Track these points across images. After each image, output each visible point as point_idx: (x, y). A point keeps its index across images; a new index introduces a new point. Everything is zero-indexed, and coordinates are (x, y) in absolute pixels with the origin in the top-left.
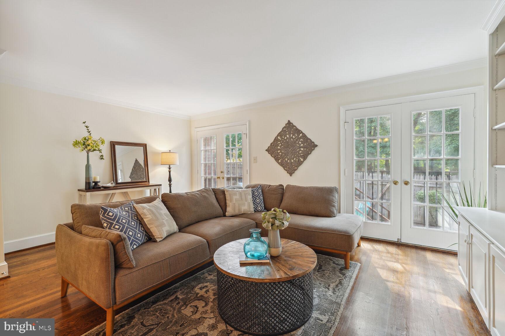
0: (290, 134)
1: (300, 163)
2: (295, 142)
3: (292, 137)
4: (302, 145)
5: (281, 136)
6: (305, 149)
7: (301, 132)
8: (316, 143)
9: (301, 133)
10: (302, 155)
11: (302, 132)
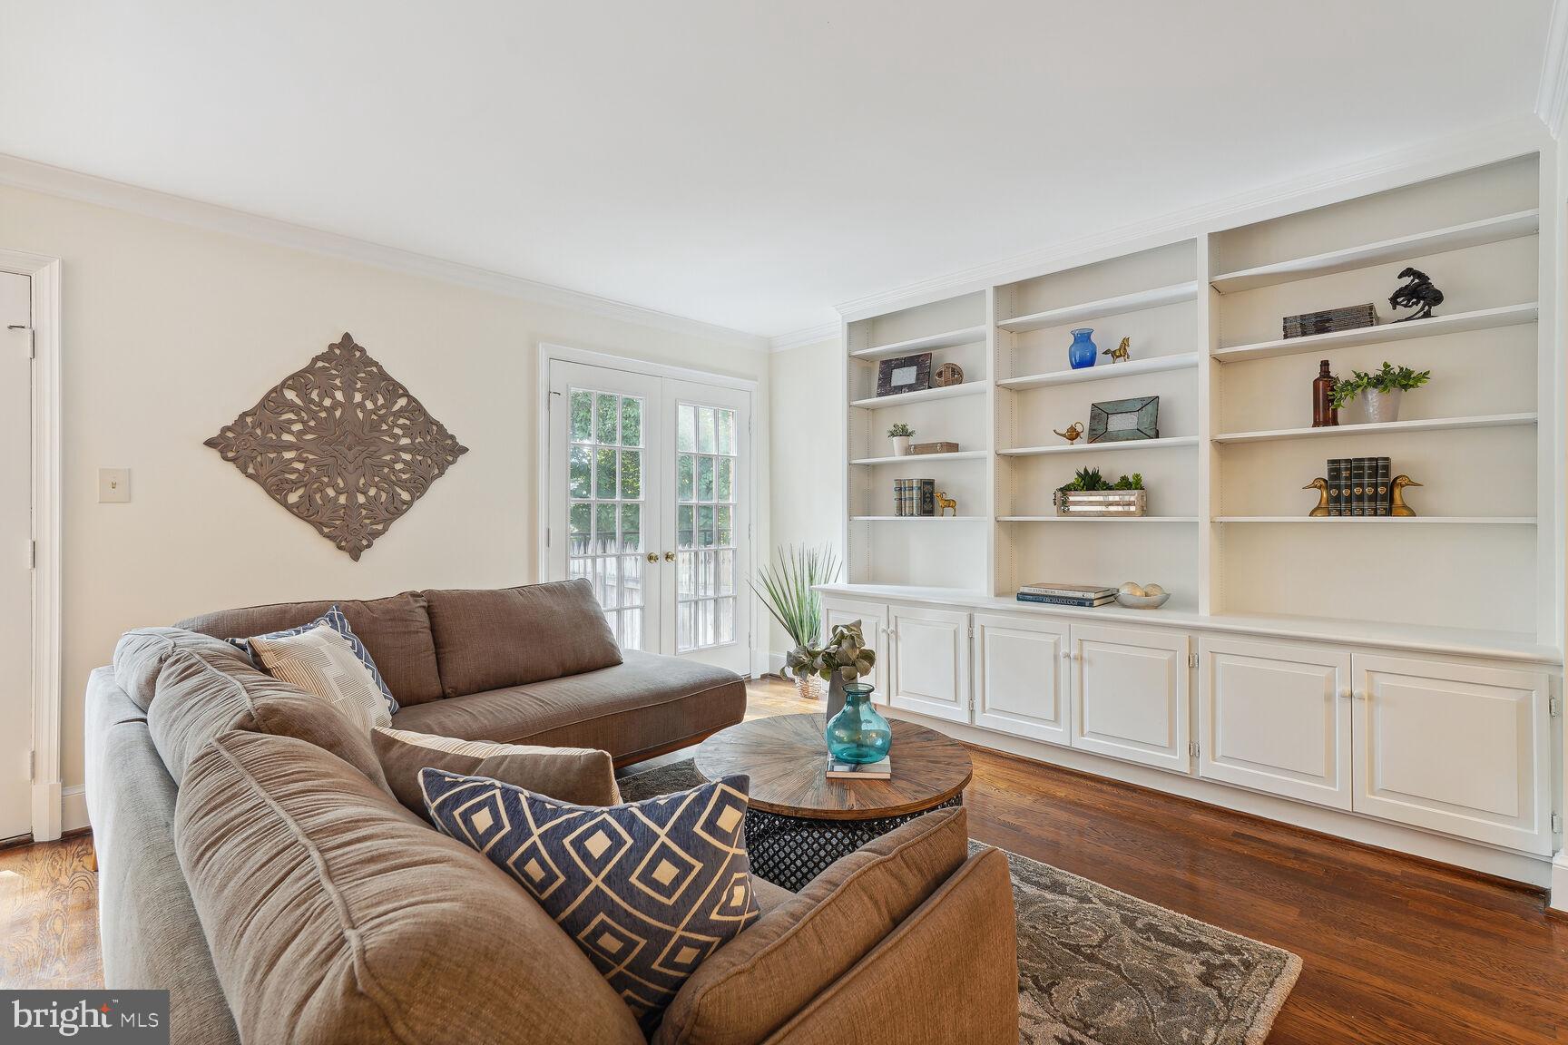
0: (349, 389)
1: (397, 510)
2: (375, 427)
3: (361, 405)
4: (405, 441)
5: (303, 391)
6: (419, 458)
7: (401, 392)
8: (461, 441)
9: (402, 396)
10: (404, 477)
11: (406, 394)
